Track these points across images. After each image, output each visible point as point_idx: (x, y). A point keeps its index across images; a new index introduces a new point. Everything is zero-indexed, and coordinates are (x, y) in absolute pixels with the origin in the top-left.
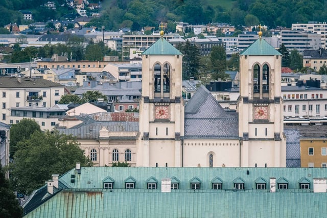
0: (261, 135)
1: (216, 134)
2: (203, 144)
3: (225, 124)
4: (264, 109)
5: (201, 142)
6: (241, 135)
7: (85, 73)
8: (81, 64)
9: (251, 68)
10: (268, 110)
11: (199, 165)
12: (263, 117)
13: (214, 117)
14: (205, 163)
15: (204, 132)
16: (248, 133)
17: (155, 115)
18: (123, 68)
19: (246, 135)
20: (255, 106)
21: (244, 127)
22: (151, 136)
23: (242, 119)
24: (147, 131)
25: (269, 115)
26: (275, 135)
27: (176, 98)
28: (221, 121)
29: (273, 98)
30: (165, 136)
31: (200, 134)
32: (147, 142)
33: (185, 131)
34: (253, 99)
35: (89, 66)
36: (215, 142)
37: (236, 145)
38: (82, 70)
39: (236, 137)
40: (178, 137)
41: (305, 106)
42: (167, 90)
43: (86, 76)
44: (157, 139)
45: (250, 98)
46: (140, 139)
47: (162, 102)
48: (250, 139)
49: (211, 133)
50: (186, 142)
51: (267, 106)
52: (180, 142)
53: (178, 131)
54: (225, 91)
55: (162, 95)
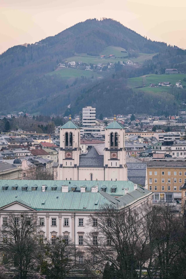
0: (114, 165)
1: (94, 165)
2: (87, 170)
3: (98, 160)
4: (115, 153)
5: (86, 168)
6: (104, 165)
7: (143, 137)
8: (142, 134)
9: (109, 135)
10: (117, 154)
11: (86, 179)
12: (115, 157)
13: (93, 157)
14: (89, 178)
15: (88, 164)
16: (108, 165)
17: (65, 156)
18: (161, 135)
19: (107, 166)
20: (111, 152)
21: (106, 162)
22: (63, 166)
23: (105, 158)
24: (62, 163)
25: (117, 156)
26: (120, 165)
27: (75, 148)
28: (97, 159)
29: (119, 149)
30: (70, 166)
31: (86, 165)
32: (62, 169)
33: (80, 164)
34: (110, 149)
35: (148, 134)
36: (93, 168)
37: (102, 170)
38: (142, 136)
39: (102, 166)
40: (75, 166)
41: (182, 153)
42: (71, 145)
43: (143, 139)
44: (66, 167)
45: (109, 149)
46: (59, 167)
47: (69, 150)
48: (109, 167)
49: (91, 165)
50: (80, 168)
51: (117, 152)
52: (77, 168)
53: (76, 163)
54: (170, 146)
55: (69, 147)
